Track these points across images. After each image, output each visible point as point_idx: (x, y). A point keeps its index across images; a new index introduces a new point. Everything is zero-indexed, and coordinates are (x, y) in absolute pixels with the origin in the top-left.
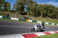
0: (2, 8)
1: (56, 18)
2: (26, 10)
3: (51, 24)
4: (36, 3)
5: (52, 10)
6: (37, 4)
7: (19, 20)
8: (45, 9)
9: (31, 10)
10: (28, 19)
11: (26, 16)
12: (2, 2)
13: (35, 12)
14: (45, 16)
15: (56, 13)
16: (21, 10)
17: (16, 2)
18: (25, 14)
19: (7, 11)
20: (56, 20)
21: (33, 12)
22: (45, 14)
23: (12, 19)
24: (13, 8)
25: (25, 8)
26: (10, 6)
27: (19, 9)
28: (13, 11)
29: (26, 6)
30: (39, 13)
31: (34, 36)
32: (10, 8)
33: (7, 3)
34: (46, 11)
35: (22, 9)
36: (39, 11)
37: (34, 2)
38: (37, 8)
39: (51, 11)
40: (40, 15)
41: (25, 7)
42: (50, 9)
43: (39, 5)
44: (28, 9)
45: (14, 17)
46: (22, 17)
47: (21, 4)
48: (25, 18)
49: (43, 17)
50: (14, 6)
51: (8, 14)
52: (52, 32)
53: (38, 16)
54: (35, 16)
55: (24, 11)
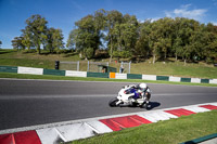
0: (42, 47)
1: (203, 59)
2: (104, 45)
3: (189, 80)
4: (134, 19)
5: (187, 34)
6: (137, 24)
7: (89, 74)
8: (165, 34)
10: (114, 70)
11: (107, 62)
12: (41, 29)
13: (132, 46)
14: (166, 55)
15: (202, 42)
17: (76, 24)
18: (105, 56)
19: (55, 53)
20: (206, 65)
21: (127, 49)
22: (164, 50)
23: (69, 73)
24: (70, 43)
25: (101, 40)
26: (61, 39)
27: (85, 45)
28: (70, 51)
29: (106, 34)
30: (147, 48)
32: (62, 44)
33: (54, 31)
34: (169, 40)
36: (147, 43)
37: (128, 17)
38: (137, 34)
39: (185, 40)
40: (150, 56)
41: (102, 35)
42: (181, 32)
44: (112, 40)
45: (74, 69)
46: (96, 66)
48: (104, 67)
49: (161, 59)
50: (71, 37)
51: (58, 63)
52: (196, 109)
53: (142, 57)
54: (134, 60)
55: (101, 47)
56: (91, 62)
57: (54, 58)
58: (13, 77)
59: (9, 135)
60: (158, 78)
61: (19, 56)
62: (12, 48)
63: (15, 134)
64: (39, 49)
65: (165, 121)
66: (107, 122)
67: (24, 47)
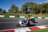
2: (29, 10)
4: (36, 3)
6: (37, 5)
7: (25, 17)
8: (44, 7)
9: (32, 9)
10: (31, 16)
11: (29, 14)
12: (14, 7)
13: (35, 10)
14: (44, 12)
16: (26, 11)
17: (22, 5)
18: (29, 13)
19: (17, 12)
21: (34, 11)
22: (44, 11)
23: (21, 17)
25: (28, 9)
26: (19, 9)
28: (21, 12)
29: (29, 7)
30: (39, 11)
31: (37, 29)
32: (19, 10)
33: (17, 7)
34: (45, 8)
35: (27, 9)
36: (39, 9)
37: (34, 3)
38: (37, 7)
40: (40, 12)
41: (28, 8)
43: (39, 5)
47: (25, 6)
48: (29, 15)
49: (43, 13)
50: (21, 9)
51: (18, 15)
53: (38, 13)
54: (36, 14)
55: (28, 11)
56: (26, 14)
57: (17, 14)
58: (9, 18)
59: (9, 31)
60: (42, 18)
61: (10, 13)
62: (8, 12)
63: (10, 30)
64: (14, 12)
65: (44, 29)
66: (30, 28)
67: (11, 11)
